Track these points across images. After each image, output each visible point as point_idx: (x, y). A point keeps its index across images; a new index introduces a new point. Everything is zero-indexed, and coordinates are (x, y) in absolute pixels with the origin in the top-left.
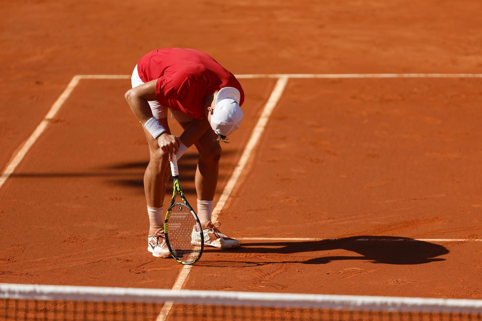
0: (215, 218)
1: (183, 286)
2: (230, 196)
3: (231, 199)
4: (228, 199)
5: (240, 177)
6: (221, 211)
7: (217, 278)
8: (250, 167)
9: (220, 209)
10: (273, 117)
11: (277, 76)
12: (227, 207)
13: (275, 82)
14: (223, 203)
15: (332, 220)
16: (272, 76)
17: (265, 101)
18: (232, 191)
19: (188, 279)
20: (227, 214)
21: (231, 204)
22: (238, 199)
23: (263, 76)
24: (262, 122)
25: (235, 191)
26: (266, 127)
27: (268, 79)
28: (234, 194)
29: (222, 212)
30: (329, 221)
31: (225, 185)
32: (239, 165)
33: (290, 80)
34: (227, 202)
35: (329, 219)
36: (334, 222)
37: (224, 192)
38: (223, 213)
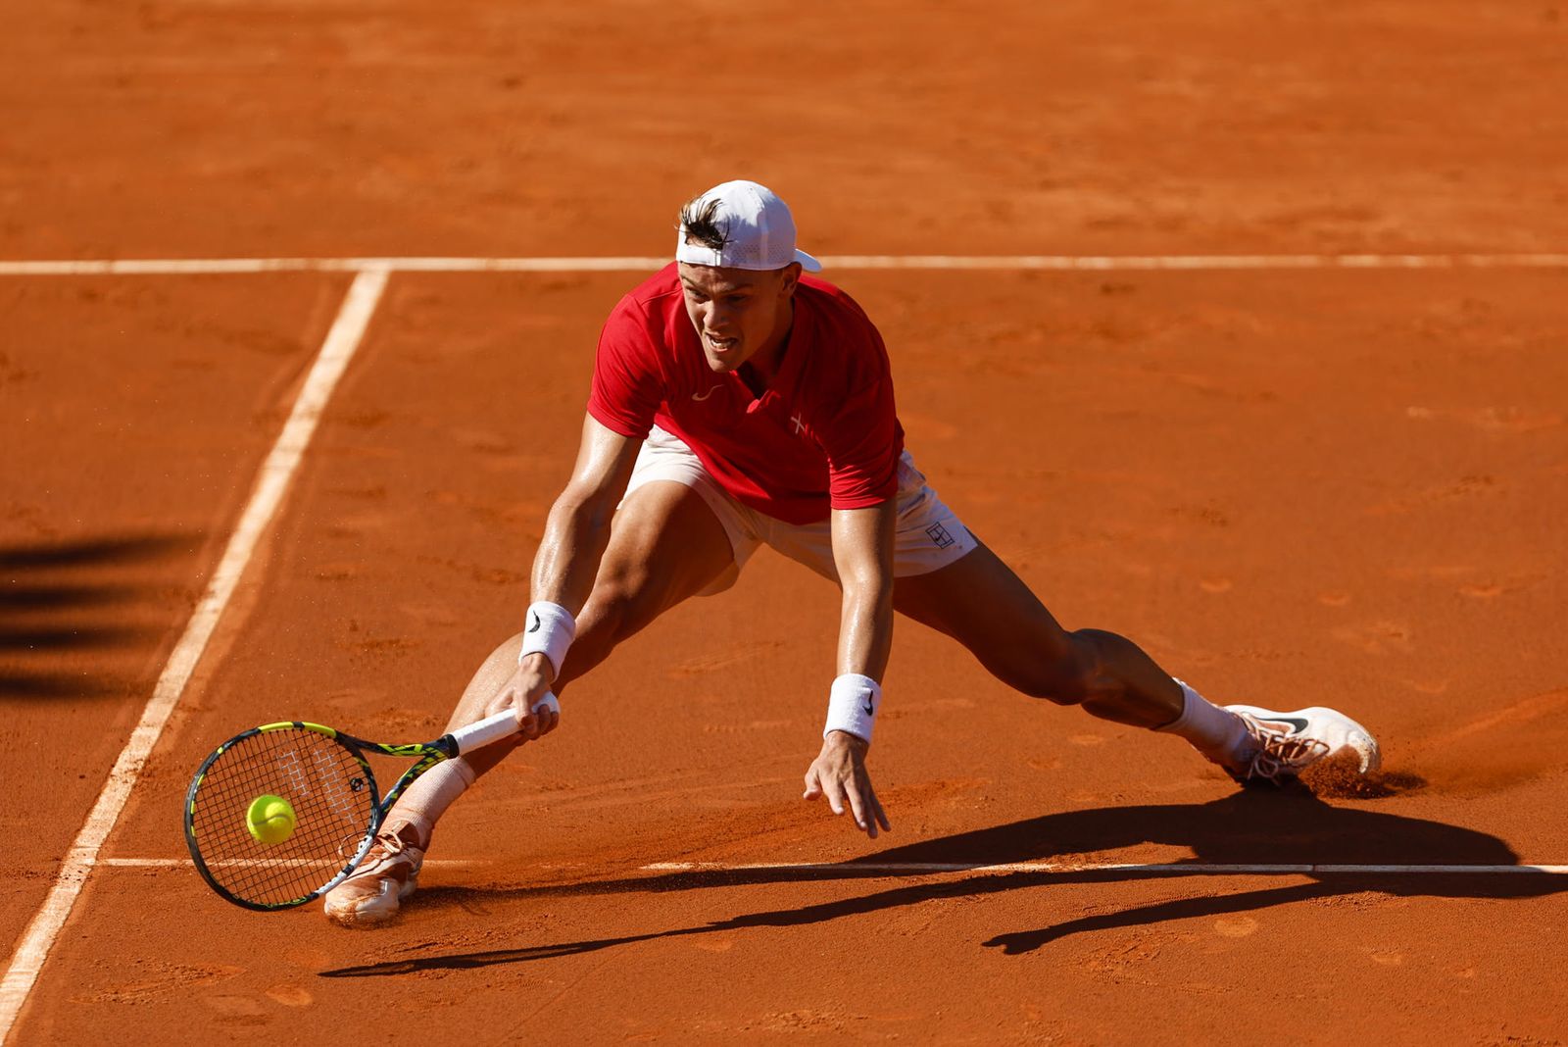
0: (126, 785)
1: (10, 1037)
2: (180, 705)
3: (181, 715)
4: (173, 715)
5: (214, 636)
6: (148, 761)
7: (134, 1008)
8: (251, 598)
9: (144, 753)
10: (330, 417)
11: (351, 264)
12: (169, 746)
13: (342, 284)
14: (155, 733)
15: (557, 796)
16: (329, 265)
17: (309, 356)
18: (187, 687)
19: (26, 1012)
20: (169, 773)
21: (185, 735)
22: (209, 716)
23: (298, 264)
24: (297, 432)
25: (199, 686)
26: (310, 453)
27: (315, 276)
28: (193, 700)
29: (150, 766)
30: (542, 797)
31: (163, 665)
32: (213, 592)
33: (396, 279)
34: (167, 727)
35: (545, 789)
36: (564, 802)
37: (157, 691)
38: (156, 769)
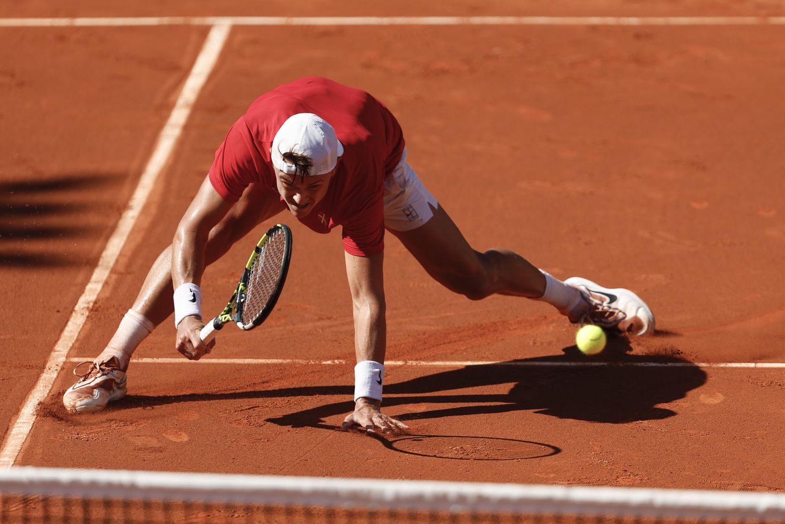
0: (83, 317)
1: (17, 459)
2: (113, 271)
3: (114, 277)
4: (109, 277)
5: (133, 232)
6: (95, 303)
7: (88, 443)
8: (153, 210)
9: (93, 298)
10: (199, 107)
11: (209, 20)
12: (107, 294)
13: (204, 32)
14: (99, 287)
15: (326, 323)
16: (197, 21)
17: (185, 73)
18: (117, 261)
19: (26, 445)
20: (107, 309)
21: (116, 288)
22: (129, 278)
23: (179, 20)
24: (179, 116)
25: (124, 260)
26: (187, 128)
27: (189, 28)
28: (121, 268)
29: (97, 305)
30: (319, 324)
31: (103, 248)
32: (132, 206)
33: (235, 30)
34: (106, 283)
35: (320, 319)
36: (331, 326)
37: (101, 262)
38: (100, 306)
